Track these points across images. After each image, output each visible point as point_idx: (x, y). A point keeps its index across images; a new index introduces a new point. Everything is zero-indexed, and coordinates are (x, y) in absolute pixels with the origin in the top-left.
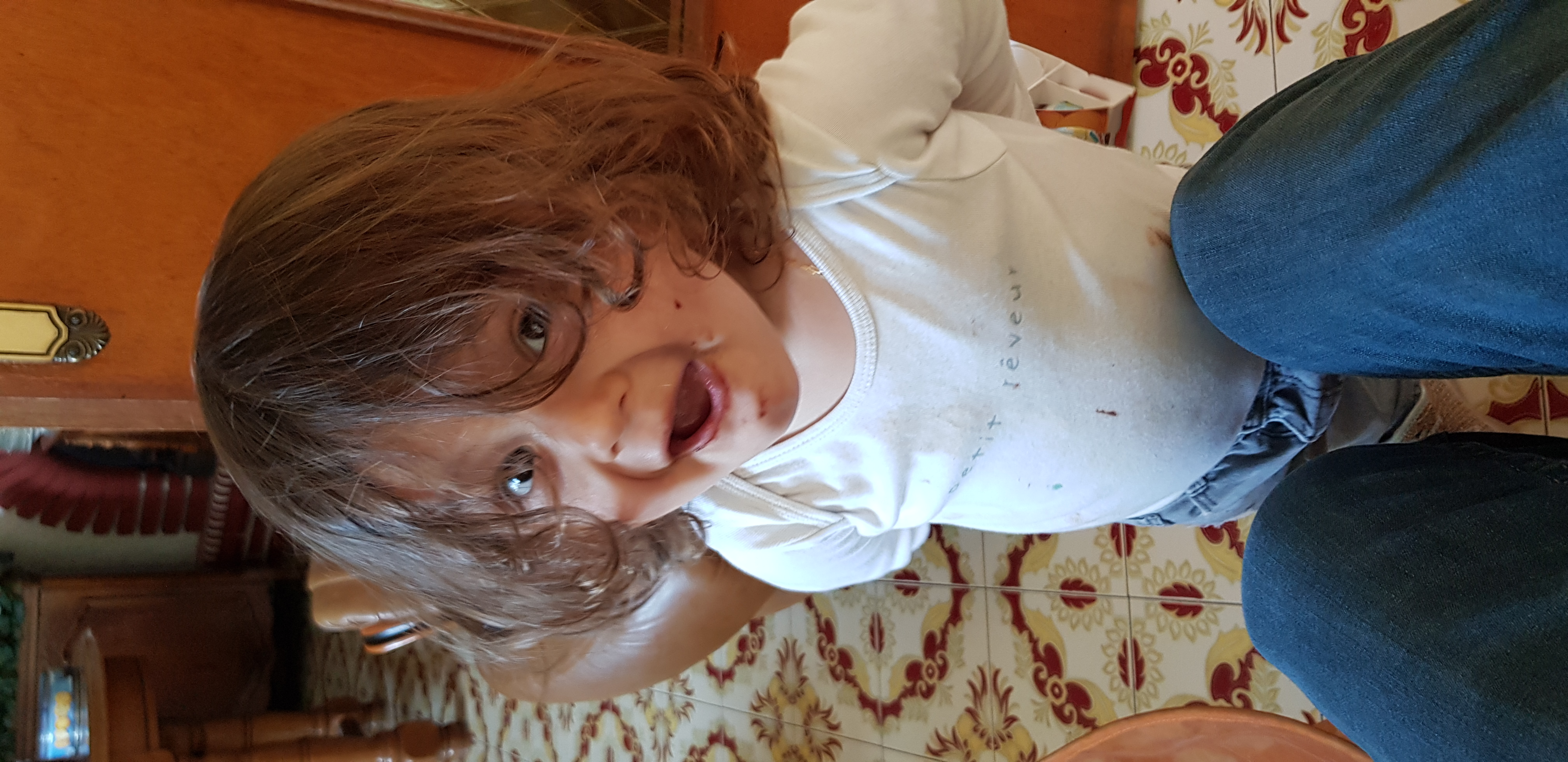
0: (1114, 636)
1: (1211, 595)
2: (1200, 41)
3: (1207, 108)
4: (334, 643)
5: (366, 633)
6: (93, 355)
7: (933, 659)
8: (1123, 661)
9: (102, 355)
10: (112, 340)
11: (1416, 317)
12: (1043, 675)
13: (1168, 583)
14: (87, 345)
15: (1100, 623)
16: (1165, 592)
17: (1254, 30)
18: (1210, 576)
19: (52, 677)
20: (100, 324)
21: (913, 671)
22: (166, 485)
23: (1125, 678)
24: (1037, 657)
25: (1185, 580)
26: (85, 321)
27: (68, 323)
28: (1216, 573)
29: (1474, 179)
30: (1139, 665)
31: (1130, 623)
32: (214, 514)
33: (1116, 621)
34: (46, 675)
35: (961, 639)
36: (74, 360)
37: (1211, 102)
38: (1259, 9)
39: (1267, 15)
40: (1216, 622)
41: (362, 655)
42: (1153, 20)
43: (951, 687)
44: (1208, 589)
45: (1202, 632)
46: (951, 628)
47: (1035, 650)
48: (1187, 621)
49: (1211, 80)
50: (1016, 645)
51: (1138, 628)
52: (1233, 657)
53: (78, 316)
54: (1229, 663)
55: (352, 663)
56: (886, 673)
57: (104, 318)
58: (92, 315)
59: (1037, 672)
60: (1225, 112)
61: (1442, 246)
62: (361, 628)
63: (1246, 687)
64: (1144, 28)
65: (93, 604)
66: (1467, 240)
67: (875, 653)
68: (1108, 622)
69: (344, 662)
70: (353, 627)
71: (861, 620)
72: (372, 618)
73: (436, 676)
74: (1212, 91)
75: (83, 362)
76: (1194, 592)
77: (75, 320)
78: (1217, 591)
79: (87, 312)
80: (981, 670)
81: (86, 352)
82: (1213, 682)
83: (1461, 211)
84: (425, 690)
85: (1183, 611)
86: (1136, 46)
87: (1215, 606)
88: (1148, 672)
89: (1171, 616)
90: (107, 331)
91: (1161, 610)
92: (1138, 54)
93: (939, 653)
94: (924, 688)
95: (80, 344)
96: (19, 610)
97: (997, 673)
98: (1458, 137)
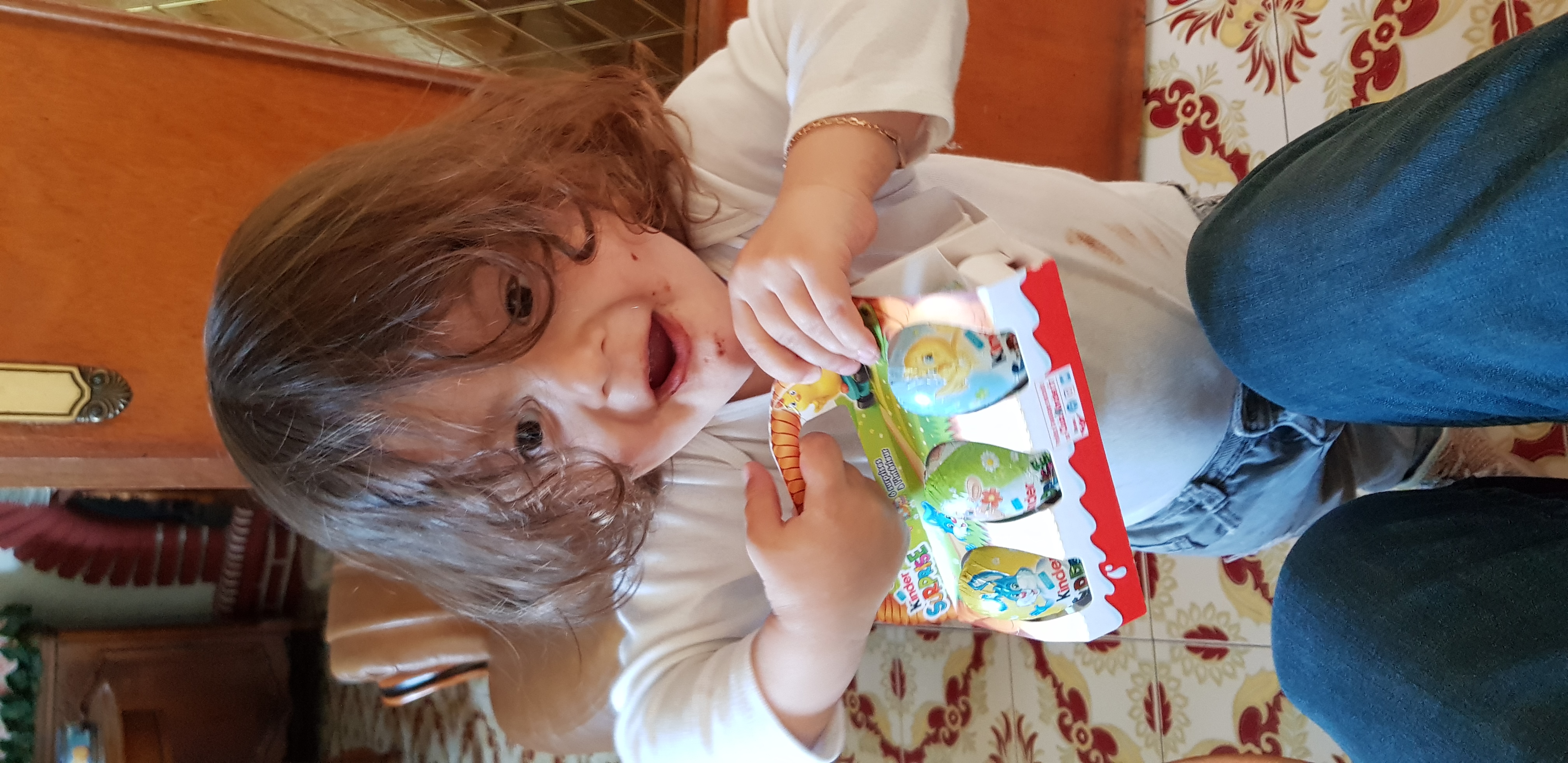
0: (1139, 680)
1: (1237, 637)
2: (1210, 81)
3: (1218, 148)
4: (350, 693)
5: (384, 685)
6: (115, 414)
7: (956, 705)
8: (1149, 706)
9: (124, 414)
10: (134, 400)
11: (1440, 368)
12: (1068, 721)
13: (1192, 626)
14: (109, 403)
15: (1125, 667)
16: (1190, 635)
17: (1262, 71)
18: (1234, 618)
19: (70, 731)
20: (122, 383)
21: (936, 717)
22: (183, 536)
23: (1151, 722)
24: (1061, 703)
25: (1210, 622)
26: (107, 380)
27: (91, 383)
28: (1241, 614)
29: (1493, 232)
30: (1166, 709)
31: (1156, 668)
32: (232, 565)
33: (1141, 665)
34: (64, 730)
35: (983, 684)
36: (96, 420)
37: (1222, 142)
38: (1267, 49)
39: (1275, 56)
40: (1242, 664)
41: (379, 705)
42: (1161, 63)
43: (974, 734)
44: (1233, 632)
45: (1227, 674)
46: (973, 673)
47: (1059, 695)
48: (1213, 664)
49: (1221, 120)
50: (1040, 691)
51: (1162, 672)
52: (1260, 701)
53: (101, 376)
54: (1257, 706)
55: (368, 713)
56: (908, 720)
57: (126, 376)
58: (114, 374)
59: (1062, 717)
60: (1236, 152)
61: (1464, 298)
62: (379, 680)
63: (1275, 731)
64: (1152, 70)
65: (110, 656)
66: (1490, 292)
67: (896, 698)
68: (1133, 666)
69: (361, 713)
70: (372, 679)
71: (882, 666)
72: (389, 670)
73: (453, 726)
74: (1222, 131)
75: (105, 422)
76: (1219, 635)
77: (97, 380)
78: (1242, 634)
79: (109, 371)
80: (1005, 716)
81: (109, 411)
82: (1241, 727)
83: (1482, 263)
84: (442, 741)
85: (1209, 654)
86: (1145, 89)
87: (1242, 648)
88: (1174, 716)
89: (1197, 659)
90: (128, 390)
91: (1186, 653)
92: (1147, 96)
93: (962, 698)
94: (947, 735)
95: (103, 405)
96: (36, 663)
97: (1020, 719)
98: (1476, 190)
